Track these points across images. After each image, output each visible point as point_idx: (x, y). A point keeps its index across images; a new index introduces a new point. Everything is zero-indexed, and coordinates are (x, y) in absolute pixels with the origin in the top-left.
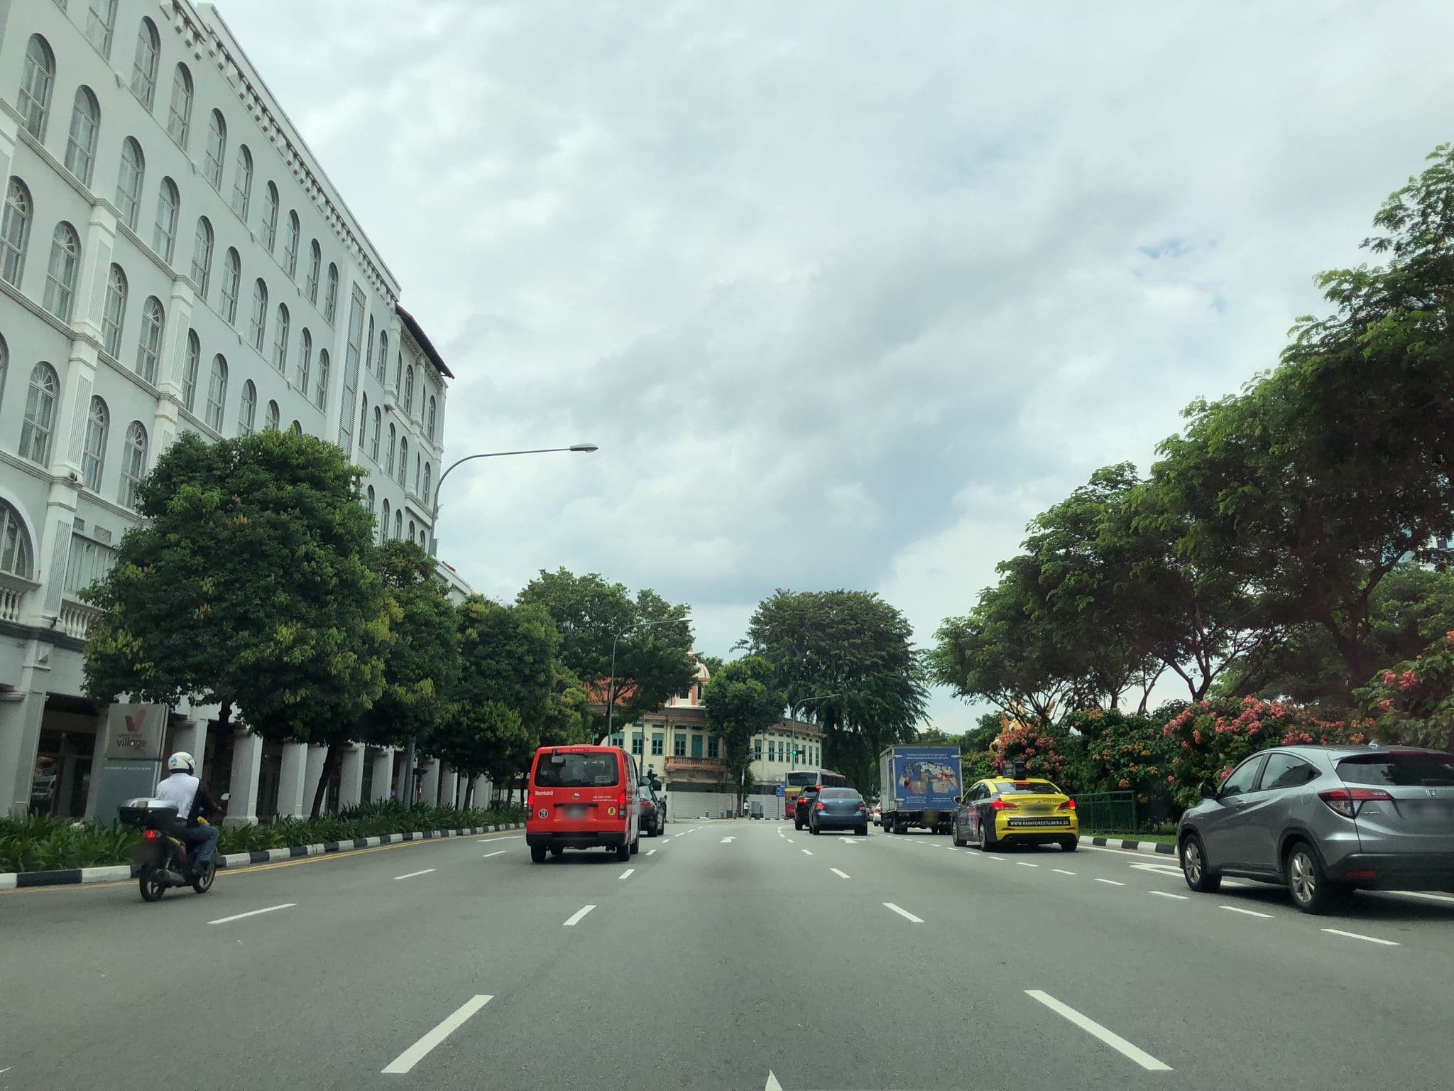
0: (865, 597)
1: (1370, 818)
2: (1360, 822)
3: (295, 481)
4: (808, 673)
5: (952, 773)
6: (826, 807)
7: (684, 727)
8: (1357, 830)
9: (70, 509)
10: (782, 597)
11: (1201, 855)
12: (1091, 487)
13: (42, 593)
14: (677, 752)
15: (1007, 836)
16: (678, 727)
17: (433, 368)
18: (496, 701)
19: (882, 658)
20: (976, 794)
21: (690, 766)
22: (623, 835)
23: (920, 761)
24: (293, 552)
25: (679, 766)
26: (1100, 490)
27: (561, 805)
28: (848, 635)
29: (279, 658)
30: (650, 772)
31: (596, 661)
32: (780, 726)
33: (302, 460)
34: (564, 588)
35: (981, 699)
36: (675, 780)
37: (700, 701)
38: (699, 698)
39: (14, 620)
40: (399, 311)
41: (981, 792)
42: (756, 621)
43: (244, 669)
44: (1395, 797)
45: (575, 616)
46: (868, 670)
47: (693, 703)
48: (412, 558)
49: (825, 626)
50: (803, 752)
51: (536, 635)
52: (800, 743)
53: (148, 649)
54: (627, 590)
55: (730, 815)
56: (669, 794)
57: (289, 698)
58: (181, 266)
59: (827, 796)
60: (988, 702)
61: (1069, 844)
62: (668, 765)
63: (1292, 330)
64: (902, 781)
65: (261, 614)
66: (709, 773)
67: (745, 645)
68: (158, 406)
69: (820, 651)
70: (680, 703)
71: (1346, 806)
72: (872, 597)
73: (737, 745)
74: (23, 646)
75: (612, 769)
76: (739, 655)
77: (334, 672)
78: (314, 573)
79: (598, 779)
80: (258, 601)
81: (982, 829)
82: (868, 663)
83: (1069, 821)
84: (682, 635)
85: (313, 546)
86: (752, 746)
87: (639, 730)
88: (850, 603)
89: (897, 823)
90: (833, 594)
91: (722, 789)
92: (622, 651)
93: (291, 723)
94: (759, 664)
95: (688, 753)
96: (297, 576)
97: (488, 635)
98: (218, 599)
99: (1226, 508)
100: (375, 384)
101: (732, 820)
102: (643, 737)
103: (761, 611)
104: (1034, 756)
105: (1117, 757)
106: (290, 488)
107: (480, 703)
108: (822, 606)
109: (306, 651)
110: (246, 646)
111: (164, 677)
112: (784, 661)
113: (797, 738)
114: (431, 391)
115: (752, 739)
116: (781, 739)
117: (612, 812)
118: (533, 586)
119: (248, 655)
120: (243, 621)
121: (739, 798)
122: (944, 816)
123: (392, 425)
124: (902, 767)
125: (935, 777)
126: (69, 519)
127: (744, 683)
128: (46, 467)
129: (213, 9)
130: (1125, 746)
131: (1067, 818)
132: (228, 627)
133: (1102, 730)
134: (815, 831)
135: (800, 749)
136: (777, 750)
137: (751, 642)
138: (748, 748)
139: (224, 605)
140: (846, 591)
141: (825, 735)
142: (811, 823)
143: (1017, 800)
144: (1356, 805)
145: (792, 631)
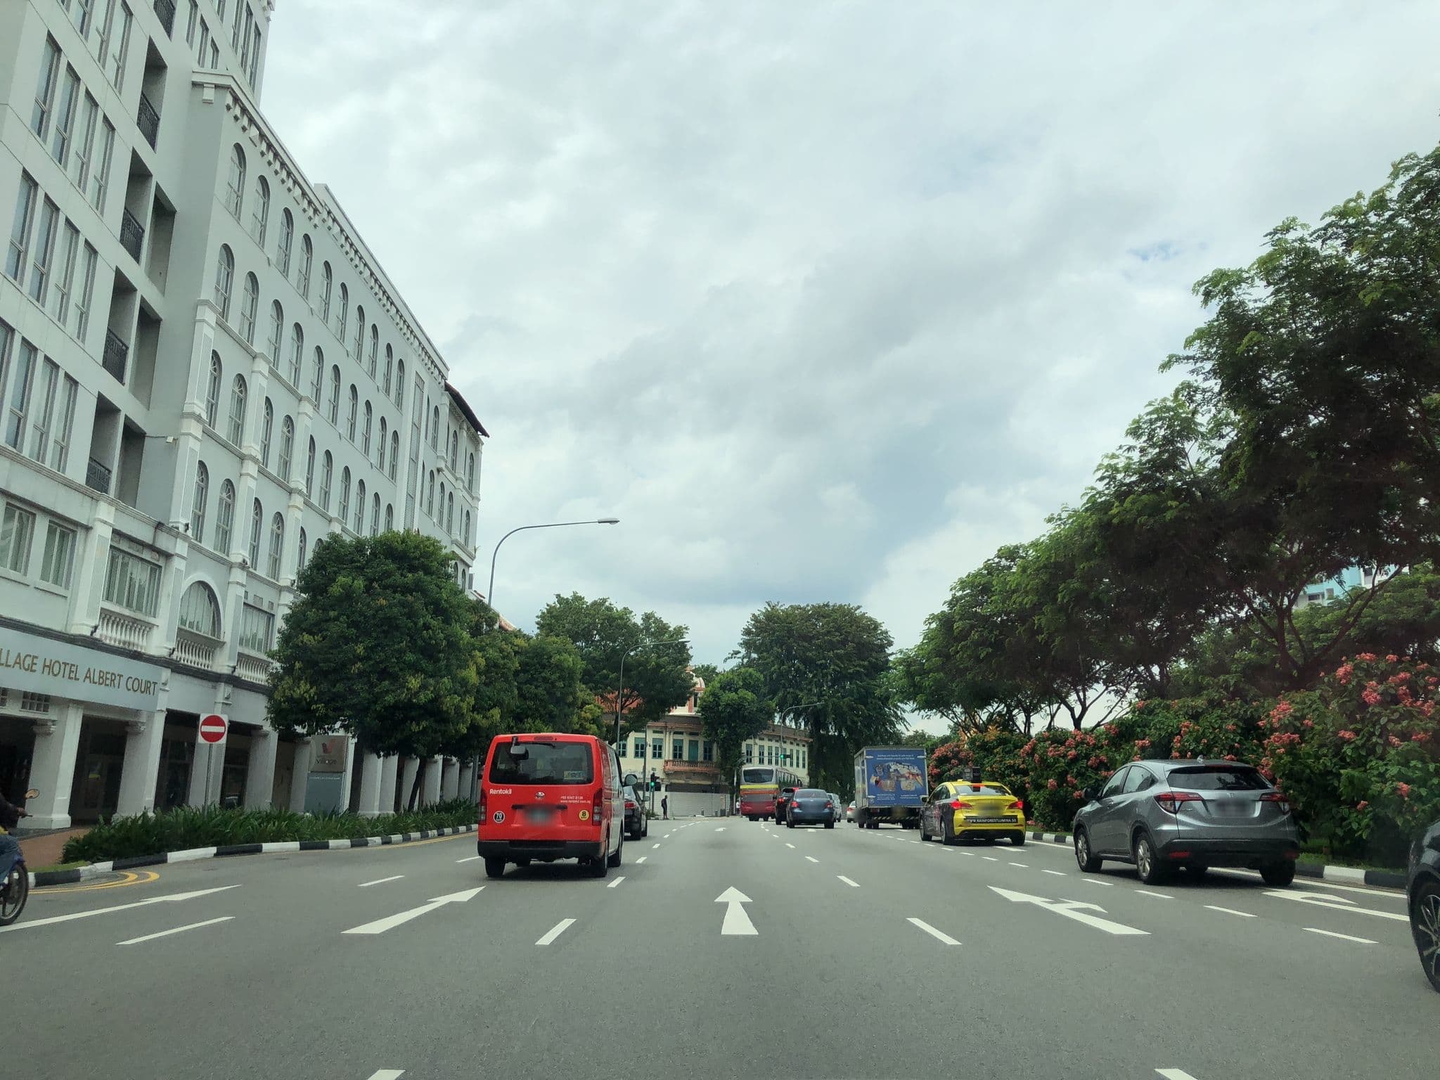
0: (849, 610)
1: (1186, 813)
2: (1180, 817)
3: (413, 569)
4: (796, 681)
5: (919, 772)
6: (800, 806)
7: (681, 733)
8: (1177, 822)
9: (243, 585)
10: (772, 609)
11: (1087, 842)
12: (997, 560)
13: (227, 649)
14: (675, 756)
15: (964, 831)
16: (675, 733)
17: (473, 430)
18: (534, 719)
19: (864, 666)
20: (938, 796)
21: (686, 768)
22: (597, 845)
23: (892, 761)
24: (416, 624)
25: (676, 768)
26: (1004, 562)
27: (520, 807)
28: (832, 646)
29: (410, 700)
30: (653, 776)
31: (606, 677)
32: (770, 732)
33: (417, 553)
34: (578, 611)
35: (935, 714)
36: (674, 781)
37: (697, 709)
38: (695, 706)
39: (209, 669)
40: (448, 388)
41: (943, 793)
42: (747, 632)
43: (386, 708)
44: (1205, 798)
45: (587, 636)
46: (851, 677)
47: (690, 710)
48: (482, 614)
49: (813, 637)
50: (790, 757)
51: (566, 665)
52: (788, 747)
53: (318, 694)
54: (633, 614)
55: (723, 814)
56: (667, 793)
57: (415, 728)
58: (305, 389)
59: (802, 796)
60: (941, 717)
61: (1018, 839)
62: (667, 767)
63: (1084, 495)
64: (873, 780)
65: (397, 669)
66: (704, 775)
67: (738, 656)
68: (290, 498)
69: (805, 661)
70: (680, 711)
71: (1171, 805)
72: (856, 610)
73: (730, 749)
74: (214, 687)
75: (585, 764)
76: (734, 663)
77: (445, 709)
78: (430, 638)
79: (567, 775)
80: (394, 660)
81: (943, 825)
82: (851, 671)
83: (1017, 819)
84: (680, 653)
85: (429, 618)
86: (744, 750)
87: (641, 735)
88: (834, 616)
89: (869, 819)
90: (819, 607)
91: (716, 789)
92: (628, 669)
93: (415, 745)
94: (751, 675)
95: (685, 757)
96: (420, 642)
97: (527, 664)
98: (367, 658)
99: (1063, 597)
100: (431, 451)
101: (725, 818)
102: (646, 743)
103: (753, 622)
104: (957, 766)
105: (1003, 769)
106: (410, 575)
107: (521, 721)
108: (809, 618)
109: (427, 694)
110: (387, 692)
111: (331, 714)
112: (773, 669)
113: (785, 742)
114: (471, 450)
115: (744, 745)
116: (771, 744)
117: (584, 815)
118: (551, 610)
119: (390, 699)
120: (384, 674)
121: (732, 798)
122: (913, 812)
123: (442, 484)
124: (873, 768)
125: (902, 776)
126: (241, 591)
127: (736, 693)
128: (228, 556)
129: (327, 189)
130: (1009, 762)
131: (1015, 817)
132: (374, 678)
133: (994, 749)
134: (791, 825)
135: (788, 753)
136: (766, 754)
137: (743, 651)
138: (740, 752)
139: (371, 662)
140: (831, 604)
141: (811, 740)
142: (788, 819)
143: (972, 801)
144: (1177, 804)
145: (780, 642)
